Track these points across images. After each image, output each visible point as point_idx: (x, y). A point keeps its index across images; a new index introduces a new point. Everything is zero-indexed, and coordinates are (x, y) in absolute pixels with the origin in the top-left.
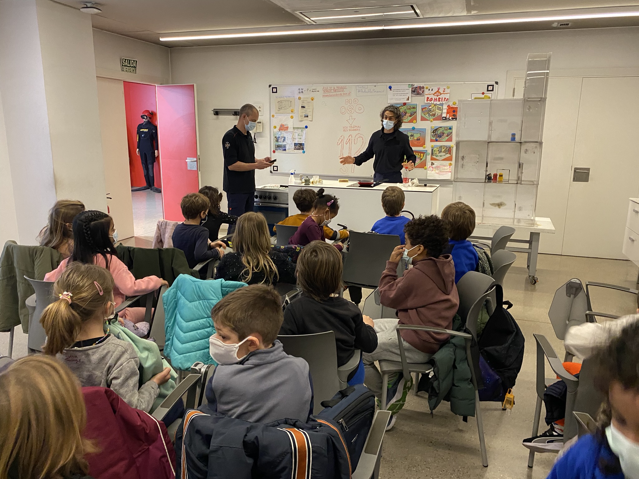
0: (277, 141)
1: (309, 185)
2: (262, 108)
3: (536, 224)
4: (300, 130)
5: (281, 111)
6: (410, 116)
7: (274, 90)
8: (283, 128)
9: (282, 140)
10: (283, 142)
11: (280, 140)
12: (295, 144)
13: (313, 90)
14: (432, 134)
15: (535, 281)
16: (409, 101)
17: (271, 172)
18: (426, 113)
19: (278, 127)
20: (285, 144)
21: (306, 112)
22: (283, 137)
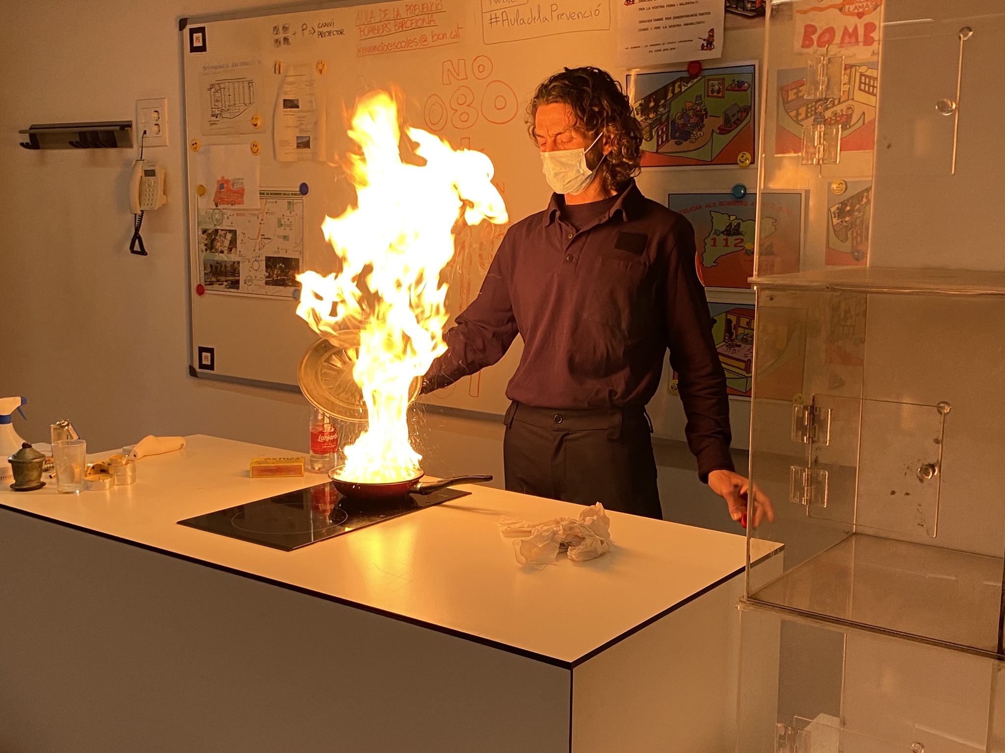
0: (211, 246)
4: (285, 202)
5: (221, 124)
6: (723, 131)
7: (197, 39)
8: (227, 194)
9: (227, 243)
10: (230, 250)
11: (218, 245)
12: (268, 259)
13: (325, 29)
16: (715, 53)
17: (193, 372)
19: (211, 192)
20: (238, 259)
21: (303, 127)
22: (230, 231)
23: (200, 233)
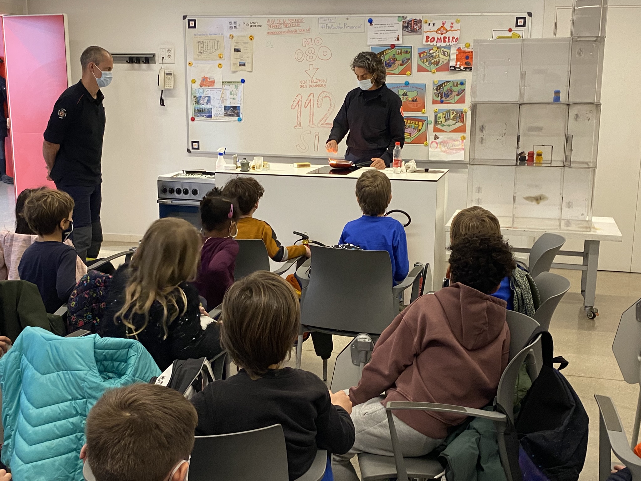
0: (198, 102)
1: (248, 171)
2: (173, 51)
3: (594, 228)
4: (234, 86)
5: (203, 56)
6: (402, 65)
7: (192, 24)
8: (206, 82)
9: (206, 101)
10: (207, 104)
11: (201, 102)
12: (225, 107)
13: (253, 25)
14: (435, 92)
15: (594, 313)
16: (400, 42)
17: (189, 151)
18: (425, 60)
19: (199, 82)
20: (211, 107)
21: (242, 58)
22: (207, 97)
23: (193, 97)
